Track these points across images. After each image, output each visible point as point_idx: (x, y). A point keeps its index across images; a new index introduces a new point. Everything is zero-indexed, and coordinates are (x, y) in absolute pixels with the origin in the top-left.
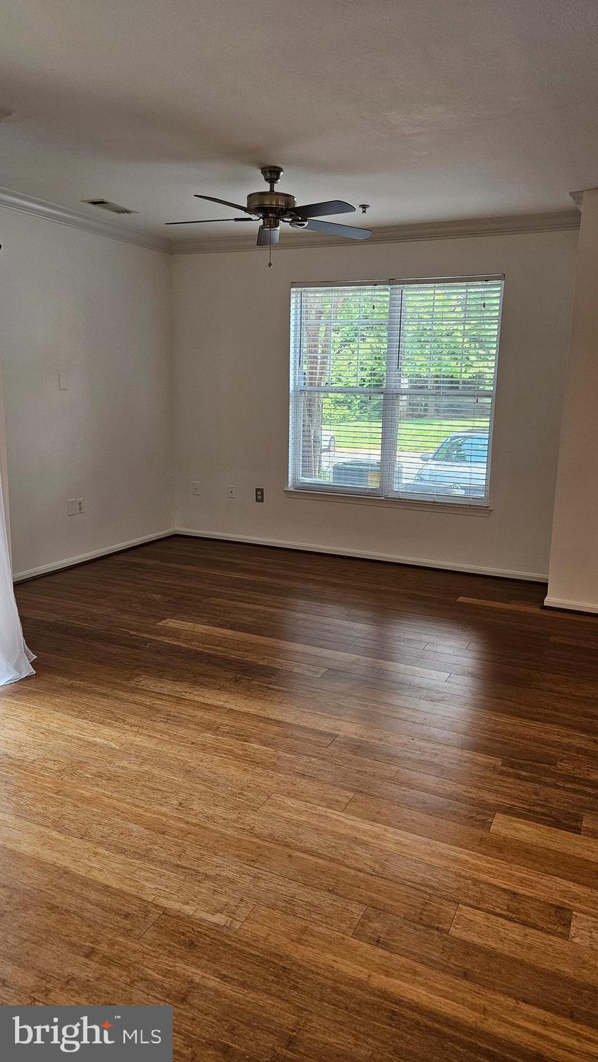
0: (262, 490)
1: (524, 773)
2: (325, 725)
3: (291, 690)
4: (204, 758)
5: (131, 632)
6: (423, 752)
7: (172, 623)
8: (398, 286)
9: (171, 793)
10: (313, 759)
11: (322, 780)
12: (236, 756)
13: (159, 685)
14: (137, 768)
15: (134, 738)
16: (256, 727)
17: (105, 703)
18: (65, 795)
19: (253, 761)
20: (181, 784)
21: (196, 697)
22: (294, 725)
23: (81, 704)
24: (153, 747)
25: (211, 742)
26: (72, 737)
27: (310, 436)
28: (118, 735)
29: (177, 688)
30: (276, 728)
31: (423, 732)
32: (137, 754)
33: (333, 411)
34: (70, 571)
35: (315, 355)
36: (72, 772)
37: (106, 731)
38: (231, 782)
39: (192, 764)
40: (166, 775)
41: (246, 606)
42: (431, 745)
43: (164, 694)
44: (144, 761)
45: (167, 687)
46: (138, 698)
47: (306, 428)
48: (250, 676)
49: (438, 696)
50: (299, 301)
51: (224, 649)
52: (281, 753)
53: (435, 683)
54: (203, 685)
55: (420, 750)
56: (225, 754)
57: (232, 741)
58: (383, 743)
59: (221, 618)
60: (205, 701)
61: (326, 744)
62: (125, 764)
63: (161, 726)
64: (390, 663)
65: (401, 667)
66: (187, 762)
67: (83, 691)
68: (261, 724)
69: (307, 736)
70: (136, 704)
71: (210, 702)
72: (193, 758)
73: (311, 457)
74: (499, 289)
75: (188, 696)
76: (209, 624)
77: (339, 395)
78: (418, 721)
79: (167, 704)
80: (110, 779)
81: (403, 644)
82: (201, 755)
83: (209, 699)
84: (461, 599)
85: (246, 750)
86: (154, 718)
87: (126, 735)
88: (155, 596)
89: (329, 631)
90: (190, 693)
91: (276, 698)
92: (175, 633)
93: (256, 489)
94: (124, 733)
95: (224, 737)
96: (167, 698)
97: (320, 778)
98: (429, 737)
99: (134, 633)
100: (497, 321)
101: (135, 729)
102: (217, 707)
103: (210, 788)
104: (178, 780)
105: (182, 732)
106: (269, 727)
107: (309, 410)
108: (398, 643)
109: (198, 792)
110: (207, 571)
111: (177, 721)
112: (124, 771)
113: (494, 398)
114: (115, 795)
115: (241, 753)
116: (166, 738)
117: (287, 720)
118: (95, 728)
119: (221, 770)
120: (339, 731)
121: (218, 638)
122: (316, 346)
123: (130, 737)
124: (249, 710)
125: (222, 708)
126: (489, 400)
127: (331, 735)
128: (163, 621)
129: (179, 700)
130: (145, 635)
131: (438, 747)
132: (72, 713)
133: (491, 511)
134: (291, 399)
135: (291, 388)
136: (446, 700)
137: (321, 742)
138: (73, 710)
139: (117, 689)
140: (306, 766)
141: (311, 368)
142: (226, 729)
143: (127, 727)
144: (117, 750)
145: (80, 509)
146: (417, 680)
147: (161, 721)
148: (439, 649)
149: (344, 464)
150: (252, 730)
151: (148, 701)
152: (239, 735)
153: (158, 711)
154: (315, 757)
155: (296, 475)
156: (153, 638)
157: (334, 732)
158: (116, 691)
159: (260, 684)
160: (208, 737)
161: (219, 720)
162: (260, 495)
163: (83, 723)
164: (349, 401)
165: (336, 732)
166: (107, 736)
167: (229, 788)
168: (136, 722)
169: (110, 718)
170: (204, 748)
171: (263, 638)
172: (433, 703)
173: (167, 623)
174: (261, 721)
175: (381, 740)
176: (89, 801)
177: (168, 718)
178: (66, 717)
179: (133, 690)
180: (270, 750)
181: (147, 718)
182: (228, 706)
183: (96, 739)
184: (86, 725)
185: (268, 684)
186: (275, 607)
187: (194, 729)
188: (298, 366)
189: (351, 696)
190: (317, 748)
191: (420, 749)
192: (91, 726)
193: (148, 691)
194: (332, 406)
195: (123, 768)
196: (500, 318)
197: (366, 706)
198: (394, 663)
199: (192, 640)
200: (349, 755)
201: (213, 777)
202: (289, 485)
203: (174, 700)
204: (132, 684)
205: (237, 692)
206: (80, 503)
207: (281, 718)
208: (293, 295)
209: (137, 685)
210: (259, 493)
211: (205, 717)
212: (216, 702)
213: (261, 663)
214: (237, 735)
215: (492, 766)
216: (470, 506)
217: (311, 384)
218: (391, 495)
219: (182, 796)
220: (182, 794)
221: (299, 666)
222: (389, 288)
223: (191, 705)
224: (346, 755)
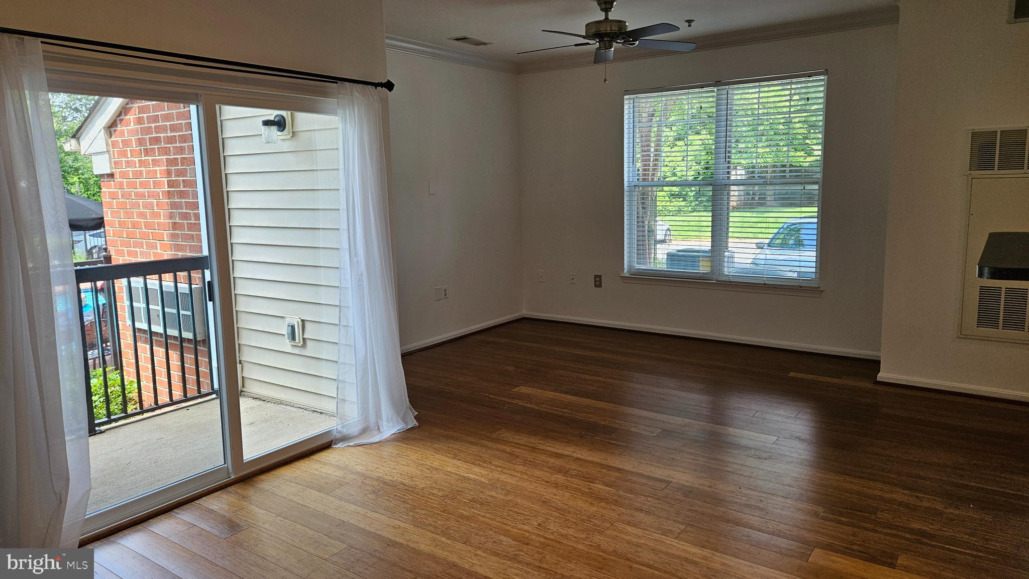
0: (600, 277)
1: (843, 519)
2: (660, 472)
3: (629, 445)
4: (557, 493)
5: (491, 396)
6: (749, 498)
7: (524, 390)
8: (724, 87)
9: (532, 516)
10: (649, 499)
11: (657, 515)
12: (583, 493)
13: (517, 437)
14: (503, 497)
15: (499, 476)
16: (600, 472)
17: (474, 449)
18: (449, 513)
19: (597, 497)
20: (539, 510)
21: (548, 448)
22: (632, 472)
23: (455, 449)
24: (516, 483)
25: (562, 482)
26: (450, 472)
27: (644, 227)
28: (487, 473)
29: (532, 440)
30: (617, 474)
31: (750, 483)
32: (503, 487)
33: (668, 204)
34: (437, 348)
35: (648, 153)
36: (453, 498)
37: (477, 469)
38: (580, 511)
39: (547, 497)
40: (526, 503)
41: (587, 377)
42: (757, 493)
43: (520, 444)
44: (508, 493)
45: (523, 439)
46: (500, 446)
47: (640, 219)
48: (593, 433)
49: (764, 455)
50: (632, 107)
51: (570, 412)
52: (621, 493)
53: (763, 444)
54: (553, 438)
55: (746, 497)
56: (574, 491)
57: (579, 482)
58: (712, 490)
59: (566, 387)
60: (555, 451)
61: (661, 488)
62: (494, 494)
63: (521, 468)
64: (720, 427)
65: (731, 430)
66: (543, 495)
67: (456, 439)
68: (604, 470)
69: (644, 481)
70: (499, 451)
71: (560, 451)
72: (547, 493)
73: (645, 245)
74: (823, 83)
75: (541, 447)
76: (556, 390)
77: (675, 189)
78: (745, 474)
79: (526, 452)
80: (483, 504)
81: (733, 411)
82: (555, 491)
83: (559, 449)
84: (792, 374)
85: (592, 489)
86: (514, 462)
87: (493, 473)
88: (509, 368)
89: (663, 399)
90: (542, 444)
91: (617, 451)
92: (528, 398)
93: (595, 276)
94: (491, 472)
95: (572, 478)
96: (524, 447)
97: (656, 513)
98: (755, 487)
99: (494, 397)
100: (822, 113)
101: (499, 469)
102: (567, 456)
103: (563, 515)
104: (537, 507)
105: (537, 473)
106: (611, 473)
107: (643, 203)
108: (729, 411)
109: (553, 517)
110: (552, 348)
111: (534, 465)
112: (493, 499)
113: (821, 185)
114: (488, 515)
115: (587, 491)
116: (526, 477)
117: (626, 468)
118: (467, 467)
119: (571, 503)
120: (673, 478)
121: (565, 403)
122: (648, 146)
123: (496, 475)
124: (594, 459)
125: (570, 456)
126: (816, 187)
127: (664, 481)
128: (517, 388)
129: (534, 449)
130: (503, 399)
131: (764, 495)
132: (449, 455)
133: (822, 291)
134: (626, 194)
135: (626, 184)
136: (773, 459)
137: (656, 486)
138: (450, 453)
139: (483, 439)
140: (644, 504)
141: (645, 165)
142: (574, 472)
143: (493, 467)
144: (487, 484)
145: (445, 295)
146: (744, 442)
147: (520, 464)
148: (768, 416)
149: (679, 251)
150: (596, 474)
151: (508, 449)
152: (586, 478)
153: (517, 457)
154: (651, 497)
155: (630, 261)
156: (509, 401)
157: (668, 479)
158: (482, 441)
159: (602, 440)
160: (560, 478)
161: (568, 466)
162: (598, 281)
163: (458, 463)
164: (684, 193)
165: (670, 479)
166: (477, 473)
167: (578, 516)
168: (500, 464)
169: (479, 461)
170: (556, 485)
171: (604, 403)
172: (761, 460)
173: (521, 390)
174: (604, 468)
175: (711, 487)
176: (467, 518)
177: (526, 462)
178: (444, 458)
179: (497, 441)
180: (613, 490)
181: (508, 462)
182: (575, 455)
183: (470, 475)
184: (460, 465)
185: (610, 440)
186: (613, 378)
187: (547, 471)
188: (631, 164)
189: (683, 452)
190: (653, 490)
191: (746, 495)
192: (465, 465)
193: (508, 441)
194: (667, 199)
195: (492, 496)
196: (824, 110)
197: (698, 460)
198: (724, 427)
199: (542, 404)
200: (681, 497)
201: (565, 507)
202: (625, 271)
203: (530, 449)
204: (494, 436)
205: (582, 445)
206: (445, 290)
207: (621, 466)
208: (626, 102)
209: (499, 437)
210: (597, 279)
211: (556, 463)
212: (565, 452)
213: (602, 423)
214: (584, 477)
215: (814, 512)
216: (801, 287)
217: (644, 180)
218: (721, 278)
219: (540, 519)
220: (540, 518)
221: (636, 427)
222: (715, 90)
223: (544, 454)
224: (678, 497)
